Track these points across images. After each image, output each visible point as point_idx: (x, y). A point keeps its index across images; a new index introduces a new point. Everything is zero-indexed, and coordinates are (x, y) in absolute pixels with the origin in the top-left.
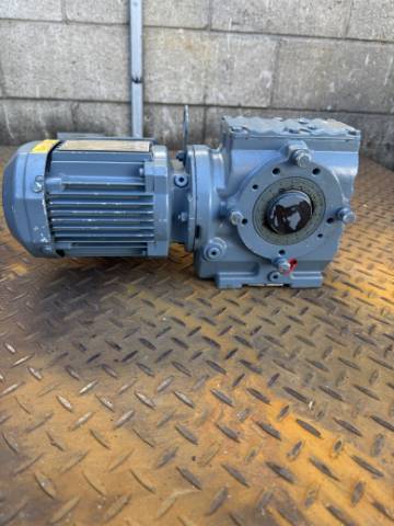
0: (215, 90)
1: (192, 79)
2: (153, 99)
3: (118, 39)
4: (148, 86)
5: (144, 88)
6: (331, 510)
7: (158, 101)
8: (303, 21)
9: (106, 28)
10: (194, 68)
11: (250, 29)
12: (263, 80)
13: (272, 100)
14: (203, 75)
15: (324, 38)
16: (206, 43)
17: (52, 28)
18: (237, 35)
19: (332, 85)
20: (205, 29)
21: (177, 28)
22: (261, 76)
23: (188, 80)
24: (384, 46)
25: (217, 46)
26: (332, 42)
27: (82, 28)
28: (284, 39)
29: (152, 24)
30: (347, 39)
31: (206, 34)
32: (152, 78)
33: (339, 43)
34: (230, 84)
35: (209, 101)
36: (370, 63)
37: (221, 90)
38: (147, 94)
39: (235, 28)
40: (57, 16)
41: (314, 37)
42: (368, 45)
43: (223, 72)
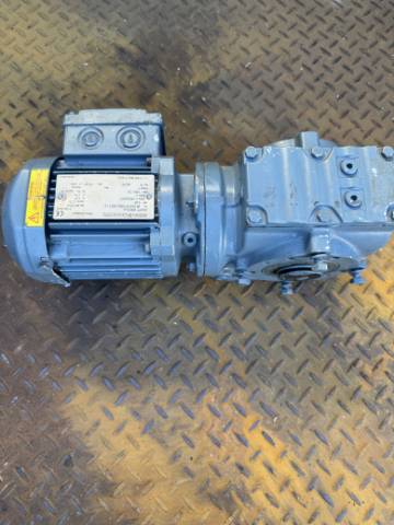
6: (267, 495)
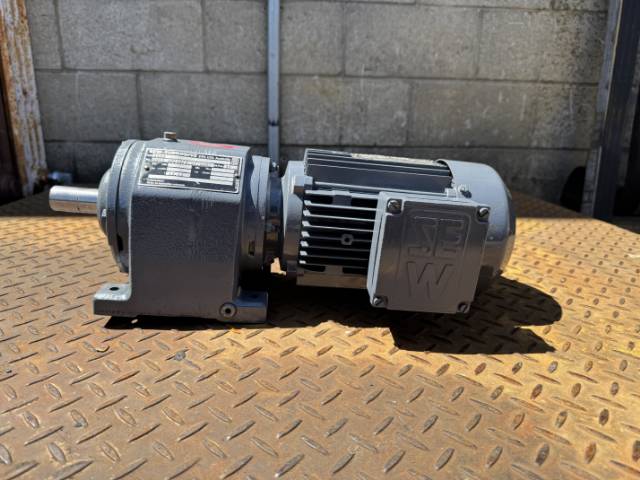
0: (349, 130)
1: (327, 122)
2: (289, 141)
3: (256, 87)
4: (285, 129)
5: (280, 132)
7: (294, 142)
8: (433, 65)
9: (245, 77)
10: (329, 110)
11: (382, 74)
12: (397, 120)
13: (407, 139)
14: (338, 117)
15: (454, 79)
16: (340, 88)
17: (193, 78)
18: (369, 80)
19: (468, 122)
20: (339, 75)
21: (313, 75)
22: (395, 117)
23: (324, 123)
24: (515, 85)
25: (352, 90)
26: (464, 83)
27: (222, 77)
28: (416, 81)
29: (289, 72)
30: (478, 80)
31: (340, 79)
32: (289, 121)
33: (471, 83)
34: (365, 125)
35: (344, 142)
36: (504, 100)
37: (356, 131)
38: (284, 137)
39: (368, 73)
40: (199, 67)
41: (445, 79)
42: (500, 84)
43: (358, 114)
